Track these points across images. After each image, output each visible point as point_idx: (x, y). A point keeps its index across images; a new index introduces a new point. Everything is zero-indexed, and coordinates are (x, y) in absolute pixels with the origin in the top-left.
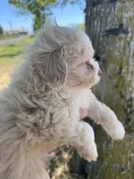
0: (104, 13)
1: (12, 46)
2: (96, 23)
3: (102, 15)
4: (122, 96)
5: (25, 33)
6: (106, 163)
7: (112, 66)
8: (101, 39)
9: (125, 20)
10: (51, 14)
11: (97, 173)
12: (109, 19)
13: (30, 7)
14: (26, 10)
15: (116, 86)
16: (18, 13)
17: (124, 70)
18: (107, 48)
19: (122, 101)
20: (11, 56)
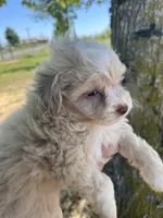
0: (132, 11)
1: (30, 56)
2: (122, 24)
3: (129, 14)
4: (156, 113)
5: (45, 42)
6: (137, 194)
7: (142, 75)
8: (129, 43)
9: (157, 20)
10: (75, 17)
11: (126, 207)
12: (139, 18)
13: (49, 10)
14: (46, 13)
15: (148, 100)
16: (36, 17)
17: (157, 81)
18: (136, 53)
19: (156, 118)
20: (28, 69)
